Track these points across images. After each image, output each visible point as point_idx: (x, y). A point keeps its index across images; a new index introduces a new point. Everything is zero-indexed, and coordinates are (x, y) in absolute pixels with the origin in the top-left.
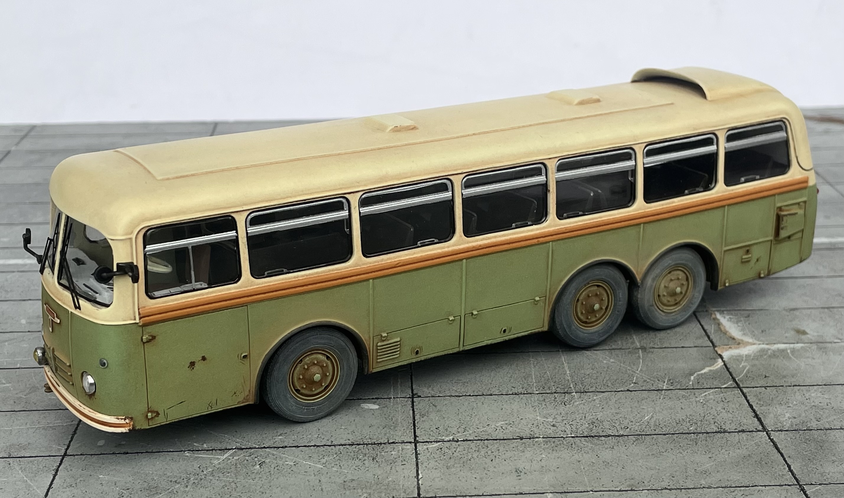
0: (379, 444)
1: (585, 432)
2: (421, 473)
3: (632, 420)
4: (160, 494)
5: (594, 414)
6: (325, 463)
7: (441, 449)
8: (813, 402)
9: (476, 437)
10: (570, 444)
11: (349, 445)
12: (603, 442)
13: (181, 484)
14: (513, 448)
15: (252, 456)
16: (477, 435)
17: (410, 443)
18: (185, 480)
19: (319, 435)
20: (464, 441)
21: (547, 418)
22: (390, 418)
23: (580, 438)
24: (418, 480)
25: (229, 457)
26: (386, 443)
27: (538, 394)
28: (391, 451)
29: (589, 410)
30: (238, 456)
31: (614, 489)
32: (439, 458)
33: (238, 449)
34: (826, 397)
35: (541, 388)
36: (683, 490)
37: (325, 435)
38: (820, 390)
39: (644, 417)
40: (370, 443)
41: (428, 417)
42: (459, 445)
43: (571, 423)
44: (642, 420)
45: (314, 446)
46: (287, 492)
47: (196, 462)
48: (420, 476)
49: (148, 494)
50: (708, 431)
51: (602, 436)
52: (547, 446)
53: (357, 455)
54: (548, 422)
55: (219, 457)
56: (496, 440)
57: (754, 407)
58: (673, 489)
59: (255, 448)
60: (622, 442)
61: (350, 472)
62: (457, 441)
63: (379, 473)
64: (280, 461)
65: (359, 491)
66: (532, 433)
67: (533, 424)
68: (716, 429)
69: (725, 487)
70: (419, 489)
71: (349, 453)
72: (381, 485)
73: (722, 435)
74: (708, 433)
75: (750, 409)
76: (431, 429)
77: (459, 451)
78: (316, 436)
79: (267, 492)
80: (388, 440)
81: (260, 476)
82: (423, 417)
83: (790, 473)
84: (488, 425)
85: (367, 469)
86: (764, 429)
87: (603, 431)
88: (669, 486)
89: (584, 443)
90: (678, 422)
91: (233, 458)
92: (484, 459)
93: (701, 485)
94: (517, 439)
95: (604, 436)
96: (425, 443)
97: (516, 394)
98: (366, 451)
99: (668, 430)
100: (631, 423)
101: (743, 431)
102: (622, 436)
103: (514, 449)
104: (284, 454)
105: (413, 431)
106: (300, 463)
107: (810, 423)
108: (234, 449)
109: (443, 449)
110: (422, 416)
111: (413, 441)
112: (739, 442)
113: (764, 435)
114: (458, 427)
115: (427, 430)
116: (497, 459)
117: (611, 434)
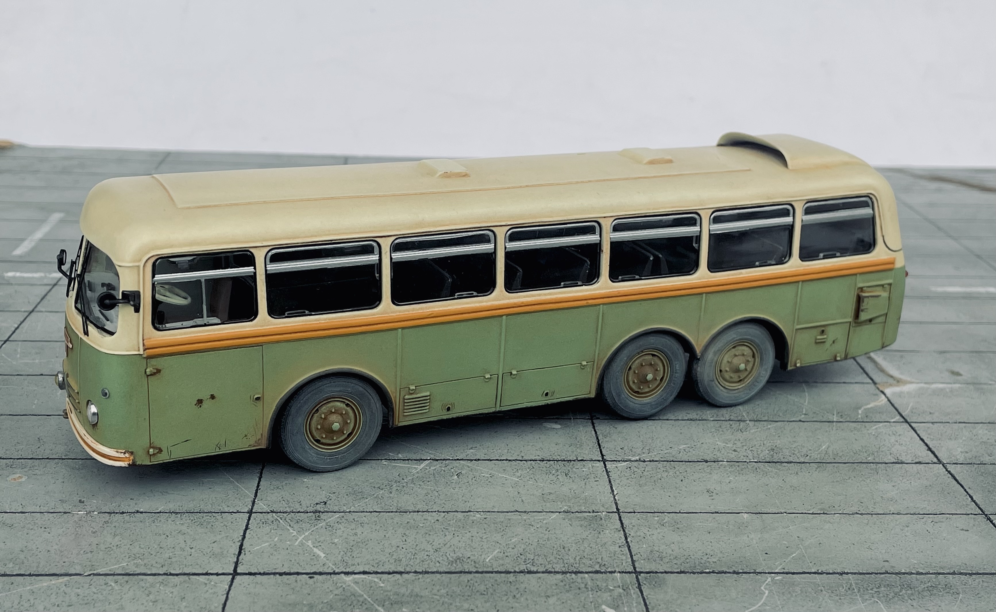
0: (568, 461)
1: (767, 458)
2: (616, 489)
3: (810, 448)
4: (367, 498)
5: (772, 441)
6: (520, 477)
7: (630, 468)
8: (982, 438)
9: (662, 458)
10: (755, 468)
11: (540, 460)
12: (787, 468)
13: (385, 490)
15: (448, 467)
16: (662, 457)
17: (599, 461)
18: (388, 487)
19: (508, 450)
20: (650, 461)
21: (727, 444)
22: (574, 437)
23: (763, 463)
24: (614, 496)
25: (426, 468)
26: (575, 460)
27: (713, 420)
28: (582, 468)
29: (766, 437)
30: (435, 466)
31: (807, 512)
32: (630, 477)
33: (432, 460)
34: (993, 434)
35: (715, 416)
36: (874, 515)
37: (514, 450)
38: (986, 428)
39: (821, 446)
40: (560, 459)
41: (610, 437)
42: (646, 465)
43: (751, 449)
44: (819, 449)
45: (507, 460)
46: (489, 501)
47: (395, 470)
48: (615, 493)
49: (354, 498)
50: (886, 462)
51: (784, 462)
52: (733, 470)
53: (550, 470)
54: (728, 447)
55: (416, 467)
56: (682, 461)
57: (926, 441)
58: (864, 514)
59: (449, 460)
60: (805, 468)
61: (546, 486)
62: (644, 461)
63: (575, 488)
64: (476, 472)
65: (559, 503)
66: (715, 456)
67: (714, 449)
68: (893, 460)
69: (914, 514)
70: (616, 504)
71: (541, 468)
72: (579, 499)
73: (900, 465)
74: (886, 463)
75: (921, 442)
76: (617, 449)
77: (648, 471)
79: (470, 501)
80: (577, 458)
81: (460, 485)
82: (605, 438)
83: (973, 503)
84: (671, 448)
85: (562, 483)
86: (940, 462)
87: (784, 458)
88: (859, 511)
89: (768, 468)
90: (855, 452)
91: (430, 468)
92: (674, 479)
93: (890, 511)
94: (702, 462)
95: (786, 462)
96: (613, 462)
97: (691, 420)
98: (557, 466)
99: (847, 459)
100: (810, 452)
101: (920, 463)
103: (700, 471)
104: (478, 466)
105: (599, 450)
106: (495, 476)
107: (983, 458)
108: (429, 460)
110: (605, 436)
111: (601, 460)
112: (918, 473)
113: (940, 467)
114: (642, 448)
115: (613, 450)
116: (687, 480)
117: (792, 460)
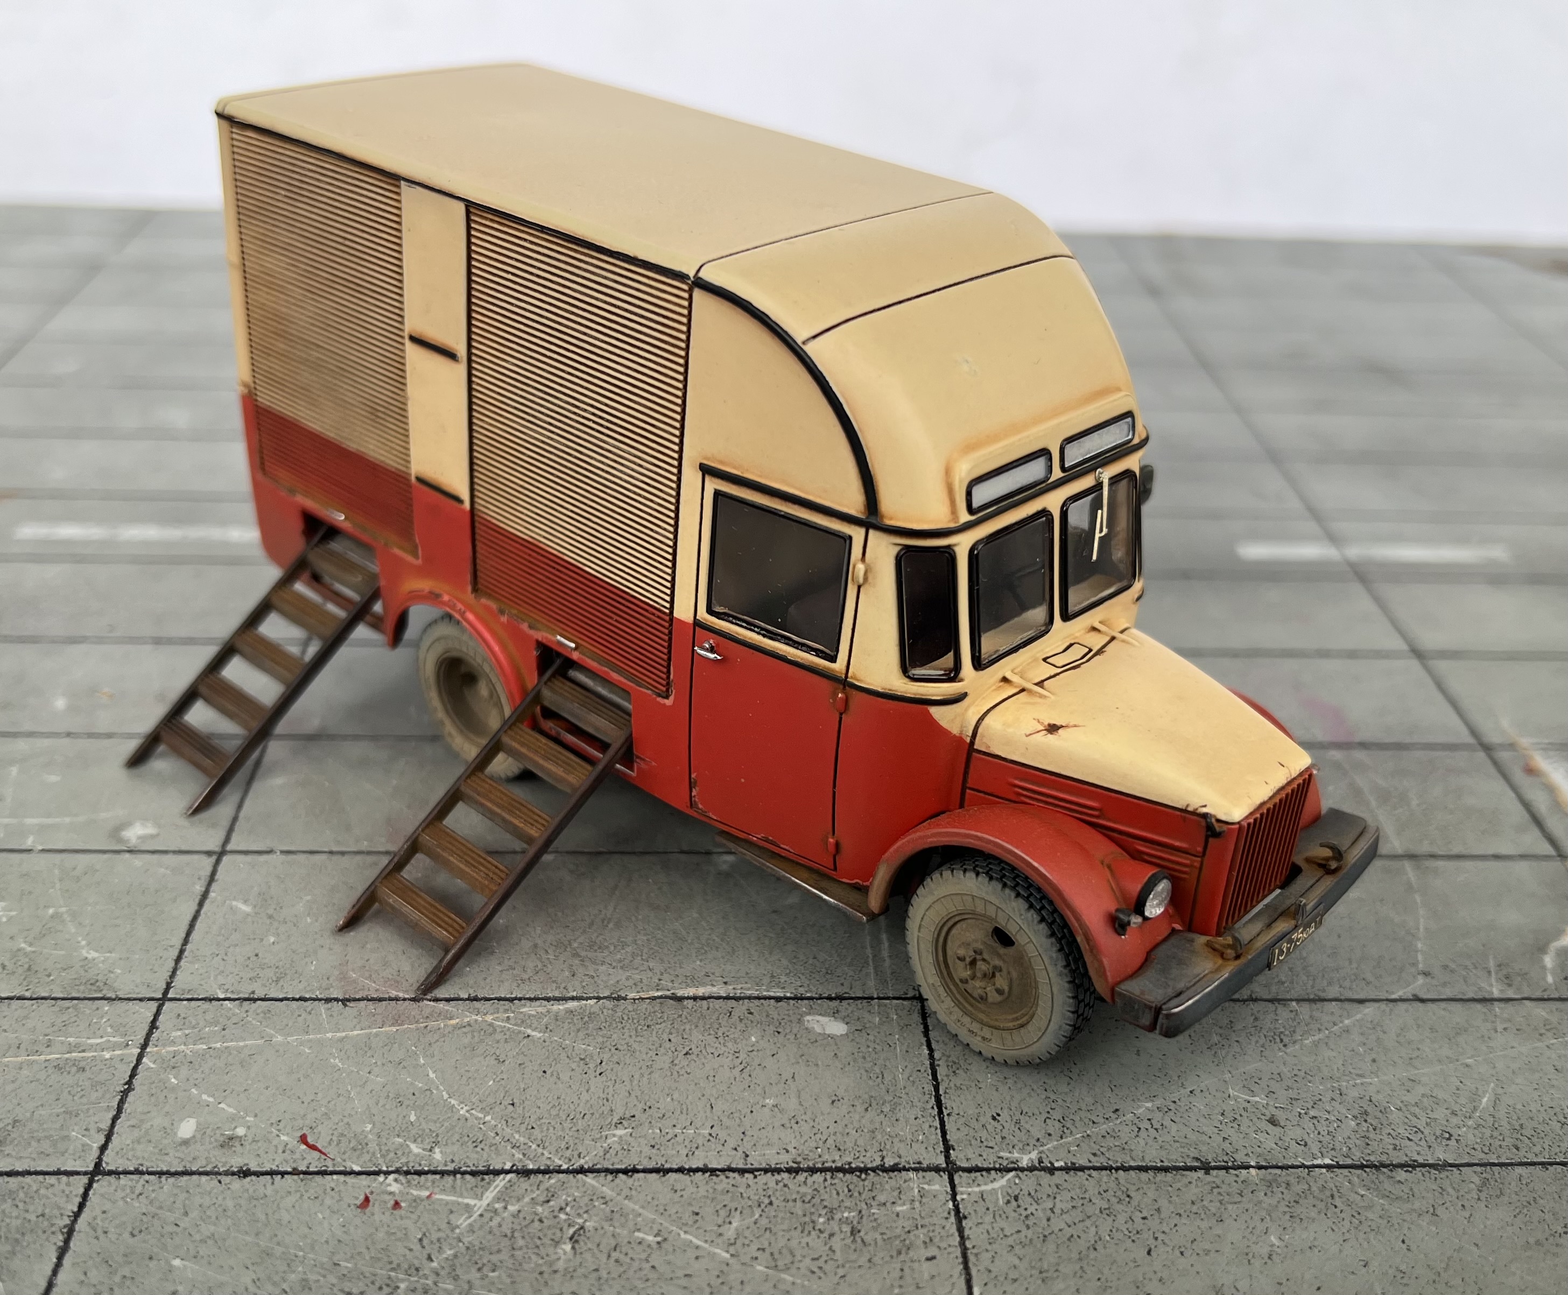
0: (865, 1170)
1: (1353, 1150)
3: (1457, 1108)
5: (1358, 1081)
6: (735, 1243)
7: (1016, 1199)
9: (1094, 1155)
10: (1328, 1193)
11: (789, 1170)
12: (1405, 1189)
14: (1193, 1203)
15: (552, 1203)
16: (1095, 1148)
17: (937, 1169)
19: (712, 1127)
20: (1066, 1169)
21: (1252, 1093)
22: (877, 1070)
23: (1345, 1171)
25: (497, 1206)
26: (878, 1169)
28: (894, 1205)
29: (1344, 1065)
30: (519, 1200)
32: (1017, 1238)
33: (517, 1172)
37: (727, 1128)
39: (1477, 1095)
40: (840, 1165)
41: (966, 1071)
42: (1057, 1186)
43: (1312, 1113)
44: (1475, 1109)
45: (704, 1170)
47: (414, 1217)
51: (1397, 1167)
52: (1275, 1202)
53: (812, 1214)
54: (1256, 1106)
55: (472, 1202)
56: (1146, 1170)
59: (560, 1171)
60: (1450, 1190)
62: (1052, 1170)
64: (622, 1227)
66: (1227, 1147)
67: (1223, 1114)
71: (790, 1203)
76: (983, 1120)
77: (1062, 1212)
78: (707, 1133)
80: (883, 1158)
84: (1117, 1110)
85: (841, 1272)
87: (1395, 1148)
89: (1363, 1193)
90: (1562, 1119)
91: (506, 1208)
92: (1130, 1245)
94: (1195, 1169)
95: (1401, 1166)
96: (973, 1175)
98: (831, 1197)
100: (1454, 1120)
102: (1446, 1165)
103: (1194, 1209)
104: (631, 1200)
105: (937, 1123)
106: (670, 1239)
108: (508, 1172)
109: (1020, 1201)
110: (955, 1068)
111: (944, 1165)
114: (1045, 1115)
115: (974, 1123)
116: (1162, 1249)
117: (1416, 1157)
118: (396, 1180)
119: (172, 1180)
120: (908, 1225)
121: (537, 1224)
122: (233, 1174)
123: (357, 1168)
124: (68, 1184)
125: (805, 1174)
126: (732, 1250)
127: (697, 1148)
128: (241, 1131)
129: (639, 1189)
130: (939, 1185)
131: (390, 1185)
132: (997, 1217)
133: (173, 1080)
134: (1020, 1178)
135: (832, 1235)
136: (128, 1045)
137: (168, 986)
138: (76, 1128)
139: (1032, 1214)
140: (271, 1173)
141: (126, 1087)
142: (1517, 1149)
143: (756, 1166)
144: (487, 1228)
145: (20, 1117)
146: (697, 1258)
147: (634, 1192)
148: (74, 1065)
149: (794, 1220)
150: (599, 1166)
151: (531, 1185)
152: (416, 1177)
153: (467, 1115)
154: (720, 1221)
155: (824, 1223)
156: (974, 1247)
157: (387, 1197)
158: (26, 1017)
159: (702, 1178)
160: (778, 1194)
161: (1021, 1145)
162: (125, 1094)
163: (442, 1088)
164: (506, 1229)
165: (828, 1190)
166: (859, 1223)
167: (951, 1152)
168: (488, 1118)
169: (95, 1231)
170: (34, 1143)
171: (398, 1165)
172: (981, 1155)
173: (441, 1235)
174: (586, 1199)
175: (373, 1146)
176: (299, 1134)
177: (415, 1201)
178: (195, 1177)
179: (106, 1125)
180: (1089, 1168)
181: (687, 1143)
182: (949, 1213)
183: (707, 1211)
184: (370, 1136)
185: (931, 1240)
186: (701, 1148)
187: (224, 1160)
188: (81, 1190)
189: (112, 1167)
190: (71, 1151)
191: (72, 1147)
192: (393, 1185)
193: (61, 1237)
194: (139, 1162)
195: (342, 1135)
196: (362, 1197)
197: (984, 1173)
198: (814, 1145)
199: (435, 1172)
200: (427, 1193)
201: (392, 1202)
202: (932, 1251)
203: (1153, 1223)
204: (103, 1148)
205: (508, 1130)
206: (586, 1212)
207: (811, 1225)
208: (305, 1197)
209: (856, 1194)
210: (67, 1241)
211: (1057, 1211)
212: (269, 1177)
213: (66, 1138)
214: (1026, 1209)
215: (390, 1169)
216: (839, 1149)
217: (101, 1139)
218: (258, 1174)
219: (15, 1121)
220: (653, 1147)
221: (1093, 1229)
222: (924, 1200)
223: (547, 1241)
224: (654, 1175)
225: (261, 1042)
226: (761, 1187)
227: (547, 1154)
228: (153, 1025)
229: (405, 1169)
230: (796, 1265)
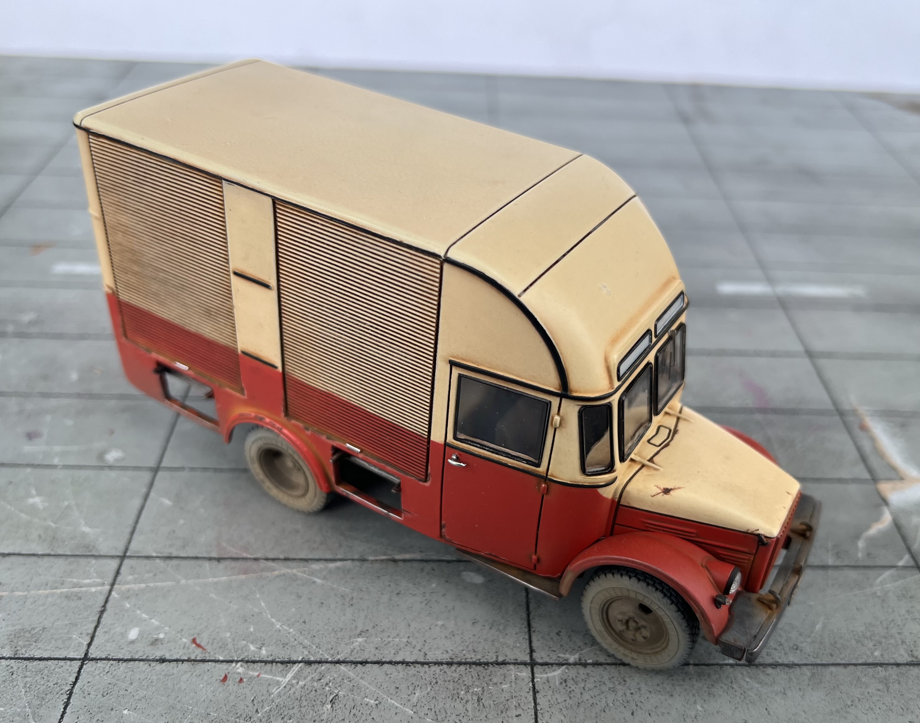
0: (487, 664)
6: (417, 706)
7: (565, 682)
11: (448, 664)
15: (322, 680)
17: (525, 664)
19: (409, 637)
22: (498, 605)
25: (293, 681)
26: (494, 663)
28: (501, 685)
30: (305, 679)
33: (305, 662)
37: (417, 638)
40: (474, 661)
42: (588, 674)
44: (812, 632)
45: (403, 663)
50: (898, 662)
53: (458, 689)
55: (280, 679)
59: (327, 662)
60: (794, 680)
64: (358, 695)
68: (907, 658)
71: (447, 683)
73: (917, 670)
74: (898, 665)
77: (589, 689)
78: (405, 640)
80: (497, 656)
89: (748, 680)
90: (857, 638)
91: (298, 683)
92: (623, 709)
96: (544, 667)
98: (468, 680)
102: (794, 665)
104: (364, 679)
105: (527, 637)
106: (383, 702)
108: (300, 662)
109: (567, 683)
111: (529, 661)
115: (547, 637)
116: (640, 712)
117: (778, 660)
118: (241, 666)
119: (124, 664)
120: (508, 696)
121: (313, 692)
122: (157, 661)
123: (221, 658)
124: (70, 666)
125: (456, 665)
126: (415, 710)
127: (400, 649)
128: (161, 636)
129: (368, 673)
130: (525, 673)
131: (238, 668)
132: (555, 692)
133: (128, 605)
134: (568, 669)
135: (467, 701)
136: (104, 583)
137: (127, 549)
138: (76, 633)
139: (573, 690)
140: (177, 661)
141: (103, 608)
142: (832, 655)
143: (430, 660)
144: (288, 694)
145: (46, 626)
146: (396, 714)
147: (365, 675)
148: (76, 596)
149: (448, 692)
150: (348, 659)
151: (312, 670)
152: (252, 664)
153: (281, 628)
154: (409, 693)
155: (464, 694)
156: (541, 709)
157: (236, 676)
158: (51, 567)
159: (401, 667)
160: (441, 677)
161: (570, 650)
162: (102, 612)
163: (268, 612)
164: (297, 695)
165: (467, 675)
166: (482, 694)
167: (533, 653)
168: (291, 630)
169: (84, 693)
170: (53, 642)
171: (243, 657)
172: (549, 656)
173: (263, 698)
174: (340, 679)
175: (230, 646)
176: (192, 638)
177: (251, 678)
178: (137, 662)
179: (91, 631)
180: (605, 664)
181: (395, 646)
182: (530, 689)
183: (403, 687)
184: (229, 640)
185: (519, 705)
186: (402, 649)
187: (152, 652)
188: (77, 669)
189: (93, 656)
190: (72, 647)
191: (73, 644)
192: (240, 669)
193: (66, 697)
194: (108, 653)
195: (215, 639)
196: (223, 675)
197: (550, 666)
198: (461, 648)
199: (261, 662)
200: (257, 674)
201: (239, 679)
202: (519, 712)
203: (636, 697)
204: (89, 645)
205: (301, 638)
206: (340, 686)
207: (457, 695)
208: (194, 675)
209: (482, 678)
210: (69, 699)
211: (586, 689)
212: (175, 663)
213: (70, 638)
214: (570, 688)
215: (239, 659)
216: (475, 651)
217: (88, 640)
218: (170, 661)
219: (44, 628)
220: (377, 648)
221: (604, 701)
222: (517, 682)
223: (318, 702)
224: (377, 665)
225: (173, 583)
226: (432, 673)
227: (321, 652)
228: (118, 573)
229: (247, 659)
230: (448, 718)
